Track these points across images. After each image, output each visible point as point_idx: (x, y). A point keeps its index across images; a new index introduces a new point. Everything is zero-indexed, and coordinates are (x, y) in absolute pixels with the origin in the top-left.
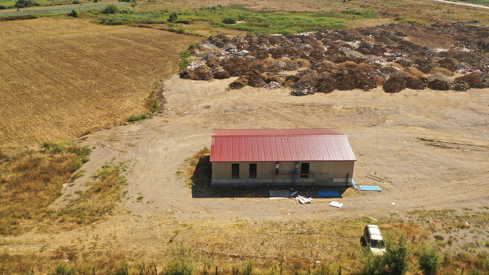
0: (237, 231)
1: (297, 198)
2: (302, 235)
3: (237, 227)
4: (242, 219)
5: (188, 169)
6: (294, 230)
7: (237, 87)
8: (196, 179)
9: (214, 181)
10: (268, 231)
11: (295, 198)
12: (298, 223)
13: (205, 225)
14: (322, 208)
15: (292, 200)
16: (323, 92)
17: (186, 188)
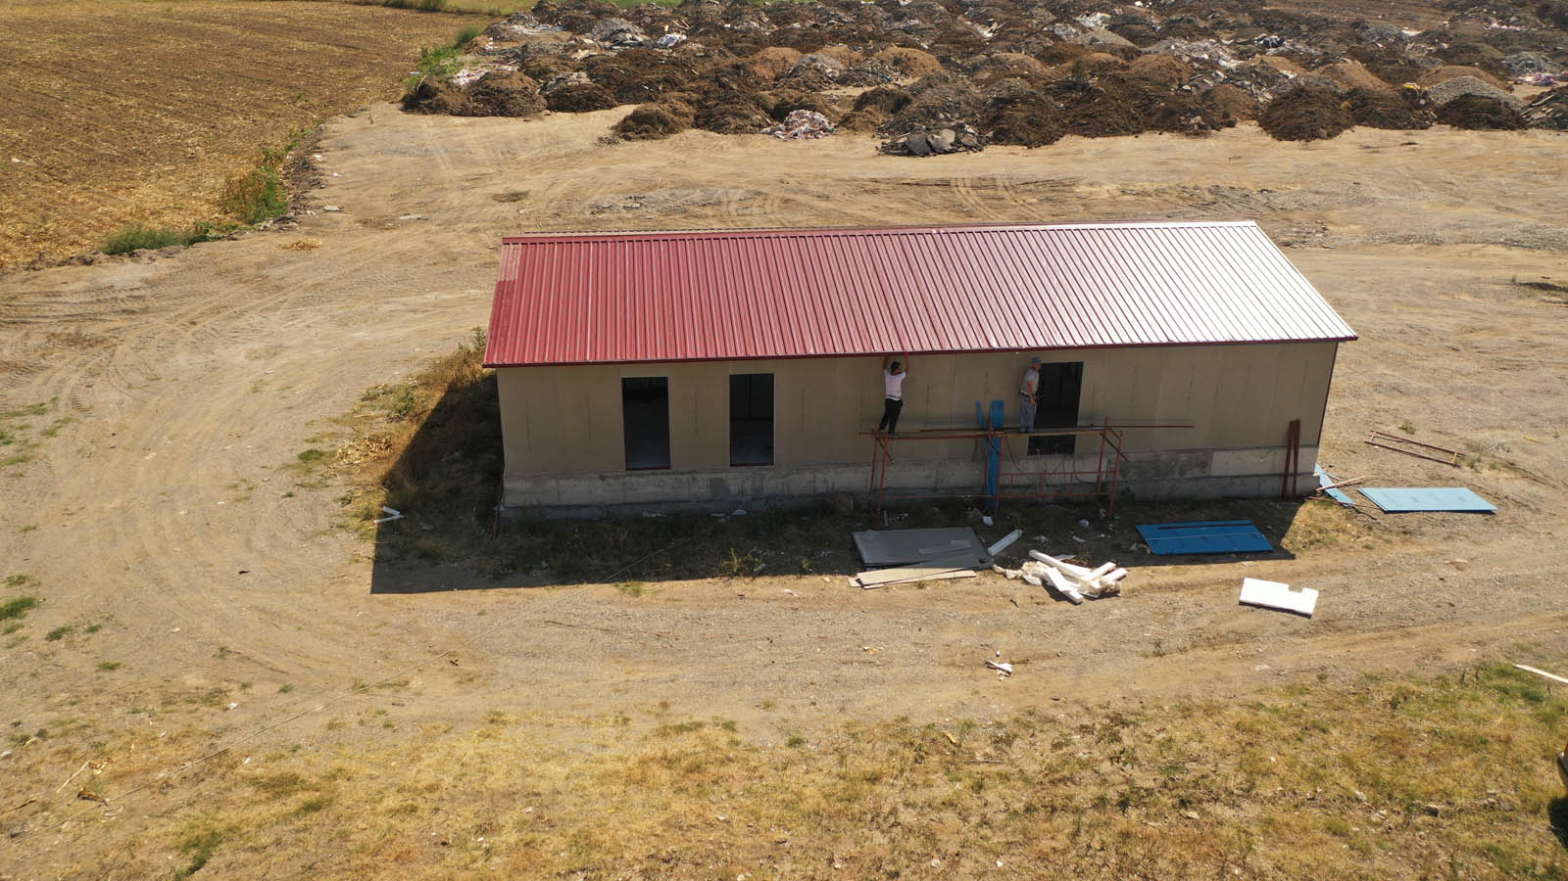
0: (666, 807)
1: (1033, 570)
2: (1133, 813)
3: (664, 775)
4: (697, 719)
5: (375, 439)
6: (1071, 779)
7: (646, 131)
8: (410, 487)
9: (517, 490)
10: (889, 795)
11: (1018, 566)
12: (1084, 729)
13: (427, 779)
14: (1203, 622)
15: (1001, 583)
16: (1020, 141)
17: (342, 535)
